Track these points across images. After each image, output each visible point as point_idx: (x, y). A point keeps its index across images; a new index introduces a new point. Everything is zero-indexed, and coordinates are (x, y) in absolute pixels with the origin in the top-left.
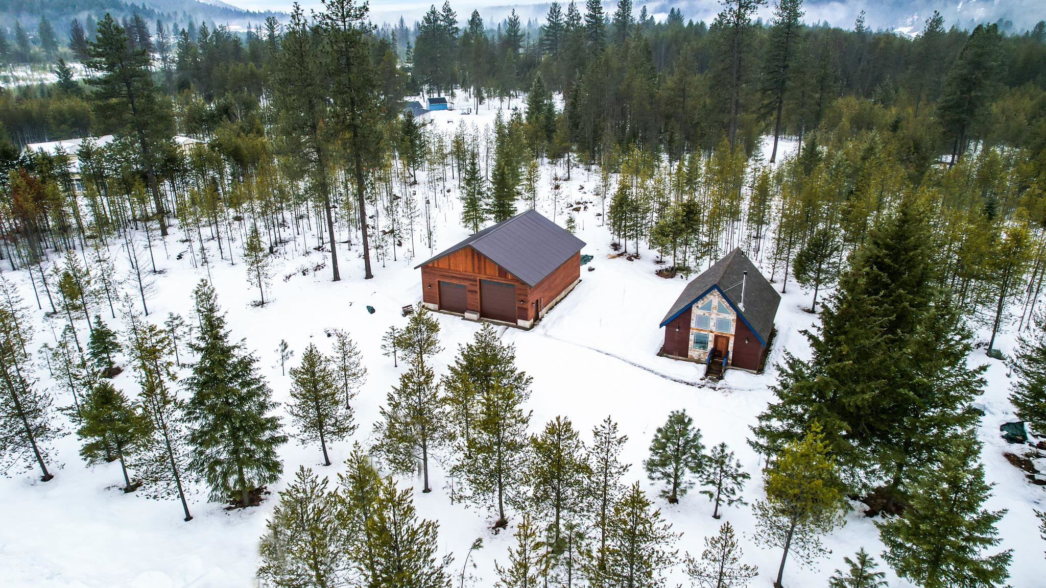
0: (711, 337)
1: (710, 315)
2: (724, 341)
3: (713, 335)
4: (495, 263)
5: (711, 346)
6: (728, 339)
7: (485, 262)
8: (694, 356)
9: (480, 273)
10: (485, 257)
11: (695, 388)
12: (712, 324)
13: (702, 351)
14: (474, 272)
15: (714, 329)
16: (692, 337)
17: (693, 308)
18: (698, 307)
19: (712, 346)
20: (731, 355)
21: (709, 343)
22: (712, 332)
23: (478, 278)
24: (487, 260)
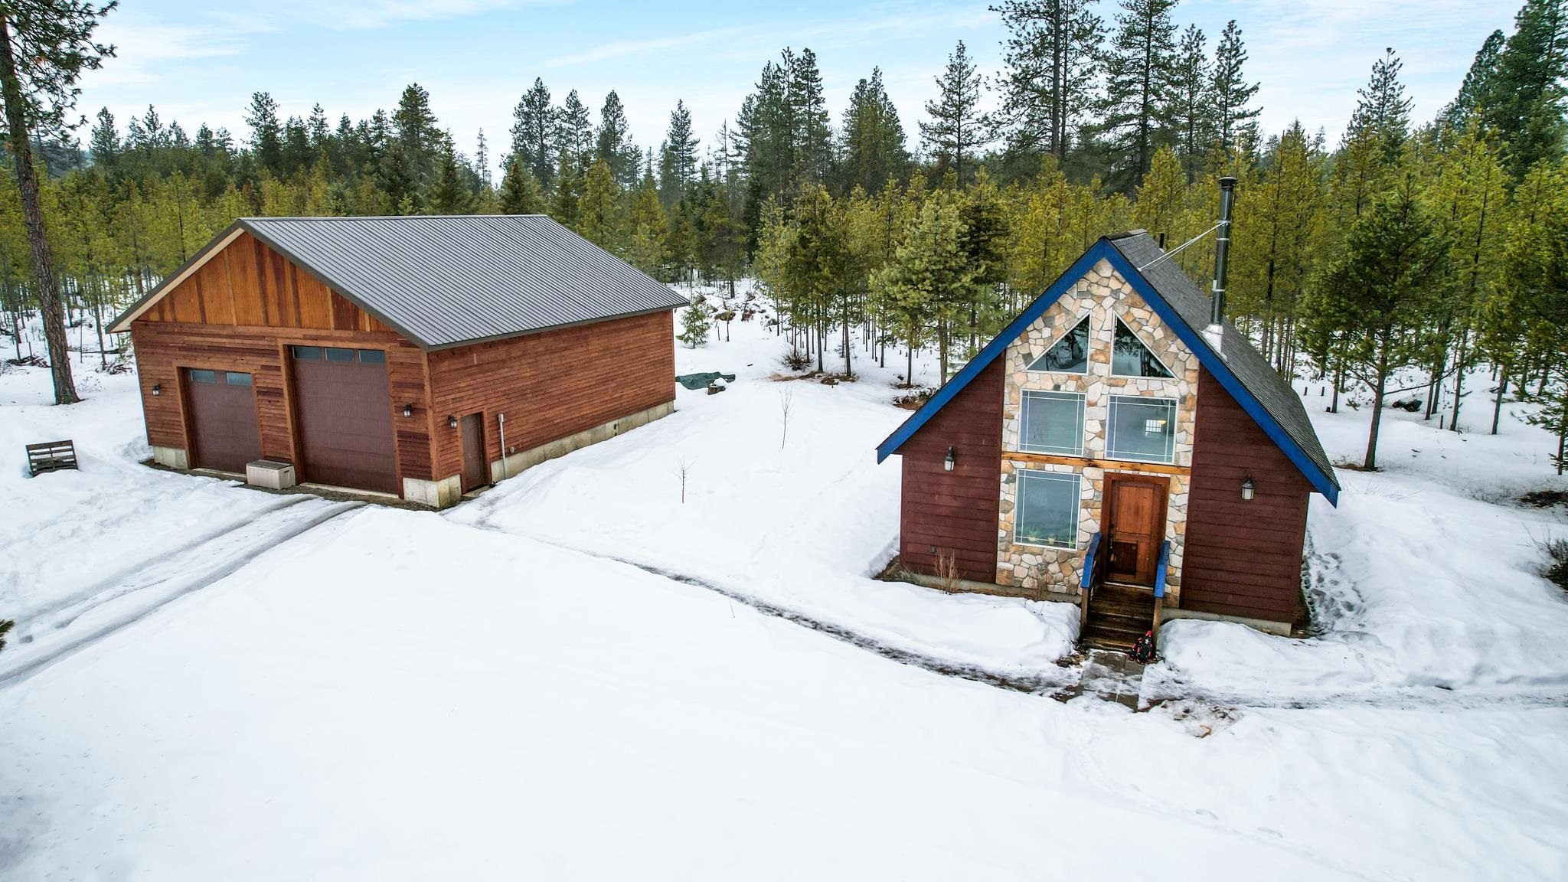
0: (1089, 487)
1: (1083, 387)
2: (1146, 499)
3: (1097, 474)
4: (321, 281)
5: (1088, 525)
6: (1161, 489)
7: (295, 282)
8: (1020, 573)
9: (284, 323)
10: (296, 265)
11: (1041, 704)
12: (1091, 426)
13: (1051, 551)
14: (267, 322)
15: (1099, 447)
16: (1008, 493)
17: (1010, 367)
18: (1028, 357)
19: (1095, 526)
20: (1176, 560)
21: (1083, 514)
22: (1091, 463)
23: (281, 343)
24: (300, 275)
